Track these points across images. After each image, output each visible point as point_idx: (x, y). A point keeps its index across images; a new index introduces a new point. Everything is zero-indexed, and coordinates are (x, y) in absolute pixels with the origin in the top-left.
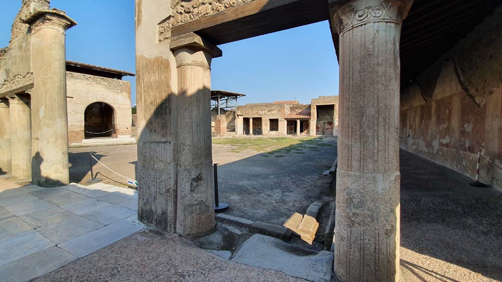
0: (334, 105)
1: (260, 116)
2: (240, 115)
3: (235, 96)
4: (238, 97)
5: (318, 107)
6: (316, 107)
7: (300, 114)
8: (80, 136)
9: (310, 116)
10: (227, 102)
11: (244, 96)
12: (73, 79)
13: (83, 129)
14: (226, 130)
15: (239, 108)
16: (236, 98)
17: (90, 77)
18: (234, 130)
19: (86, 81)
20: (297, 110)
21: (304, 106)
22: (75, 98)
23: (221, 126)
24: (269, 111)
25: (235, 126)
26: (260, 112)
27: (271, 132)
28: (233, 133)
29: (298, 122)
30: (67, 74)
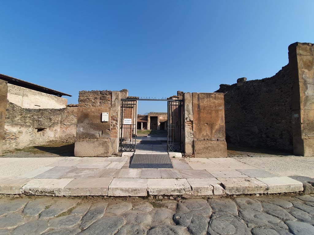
0: (157, 117)
5: (151, 117)
12: (42, 96)
17: (49, 96)
22: (41, 106)
29: (142, 123)
30: (39, 93)
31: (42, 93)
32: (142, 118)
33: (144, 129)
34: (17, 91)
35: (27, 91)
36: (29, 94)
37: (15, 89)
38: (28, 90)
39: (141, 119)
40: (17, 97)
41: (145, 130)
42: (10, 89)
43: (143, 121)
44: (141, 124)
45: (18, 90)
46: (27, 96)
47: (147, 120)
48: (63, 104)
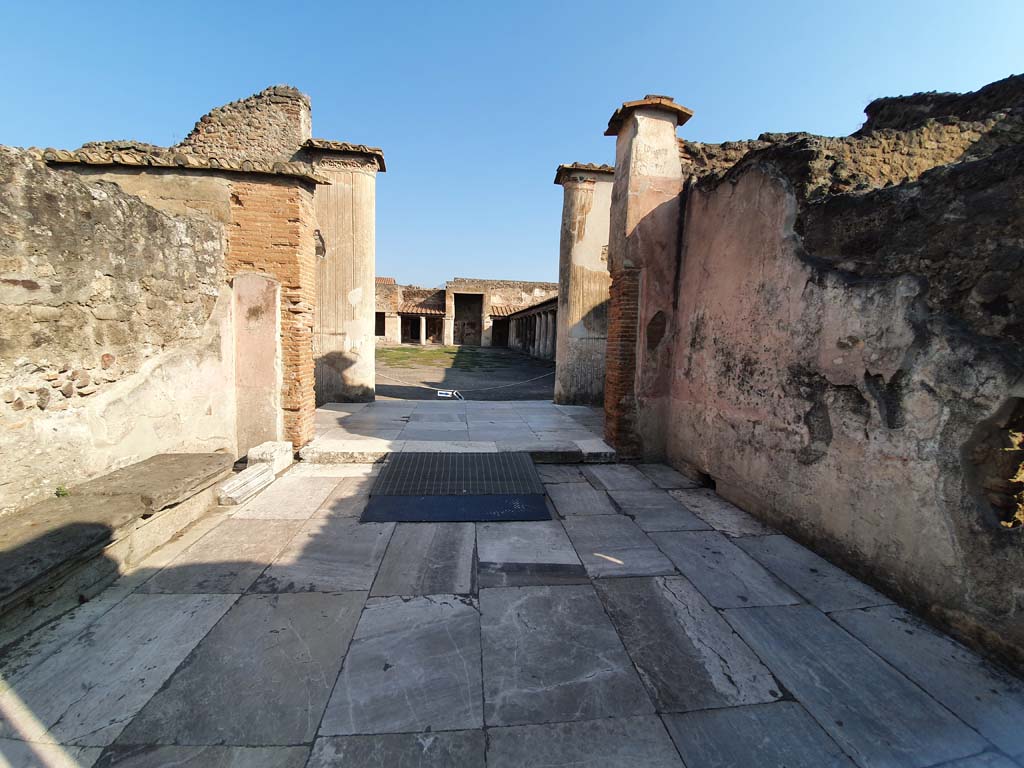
0: (482, 295)
5: (457, 296)
6: (453, 296)
7: (421, 305)
9: (444, 310)
20: (416, 299)
21: (429, 292)
29: (423, 320)
33: (433, 342)
41: (436, 347)
43: (430, 312)
44: (420, 321)
47: (443, 307)
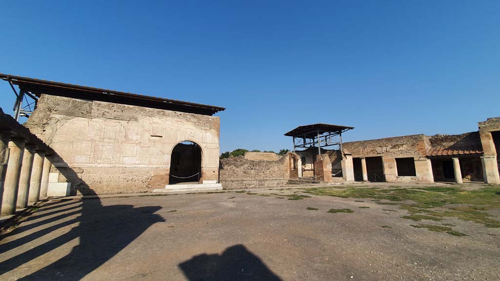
1: (379, 155)
2: (348, 155)
3: (338, 130)
4: (342, 131)
5: (495, 134)
6: (490, 134)
8: (164, 181)
9: (481, 150)
10: (326, 139)
11: (352, 128)
12: (165, 117)
13: (168, 172)
14: (331, 175)
15: (346, 145)
16: (340, 133)
17: (180, 115)
18: (340, 175)
19: (176, 119)
20: (444, 144)
21: (459, 136)
22: (164, 137)
23: (324, 170)
24: (394, 147)
25: (341, 169)
26: (379, 149)
27: (401, 177)
28: (340, 179)
29: (457, 161)
30: (160, 112)
31: (165, 111)
32: (452, 143)
33: (472, 180)
34: (118, 113)
35: (137, 112)
36: (139, 117)
37: (113, 110)
38: (137, 108)
39: (451, 148)
40: (118, 124)
41: (477, 186)
42: (105, 110)
43: (461, 152)
44: (451, 164)
45: (119, 110)
46: (136, 120)
47: (480, 147)
48: (210, 129)
